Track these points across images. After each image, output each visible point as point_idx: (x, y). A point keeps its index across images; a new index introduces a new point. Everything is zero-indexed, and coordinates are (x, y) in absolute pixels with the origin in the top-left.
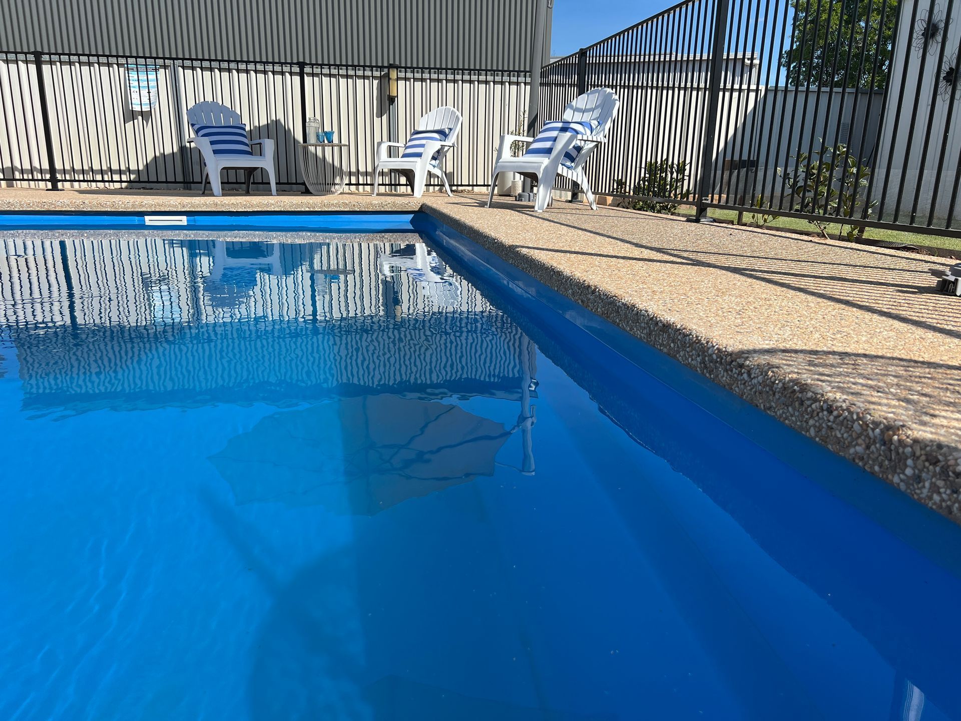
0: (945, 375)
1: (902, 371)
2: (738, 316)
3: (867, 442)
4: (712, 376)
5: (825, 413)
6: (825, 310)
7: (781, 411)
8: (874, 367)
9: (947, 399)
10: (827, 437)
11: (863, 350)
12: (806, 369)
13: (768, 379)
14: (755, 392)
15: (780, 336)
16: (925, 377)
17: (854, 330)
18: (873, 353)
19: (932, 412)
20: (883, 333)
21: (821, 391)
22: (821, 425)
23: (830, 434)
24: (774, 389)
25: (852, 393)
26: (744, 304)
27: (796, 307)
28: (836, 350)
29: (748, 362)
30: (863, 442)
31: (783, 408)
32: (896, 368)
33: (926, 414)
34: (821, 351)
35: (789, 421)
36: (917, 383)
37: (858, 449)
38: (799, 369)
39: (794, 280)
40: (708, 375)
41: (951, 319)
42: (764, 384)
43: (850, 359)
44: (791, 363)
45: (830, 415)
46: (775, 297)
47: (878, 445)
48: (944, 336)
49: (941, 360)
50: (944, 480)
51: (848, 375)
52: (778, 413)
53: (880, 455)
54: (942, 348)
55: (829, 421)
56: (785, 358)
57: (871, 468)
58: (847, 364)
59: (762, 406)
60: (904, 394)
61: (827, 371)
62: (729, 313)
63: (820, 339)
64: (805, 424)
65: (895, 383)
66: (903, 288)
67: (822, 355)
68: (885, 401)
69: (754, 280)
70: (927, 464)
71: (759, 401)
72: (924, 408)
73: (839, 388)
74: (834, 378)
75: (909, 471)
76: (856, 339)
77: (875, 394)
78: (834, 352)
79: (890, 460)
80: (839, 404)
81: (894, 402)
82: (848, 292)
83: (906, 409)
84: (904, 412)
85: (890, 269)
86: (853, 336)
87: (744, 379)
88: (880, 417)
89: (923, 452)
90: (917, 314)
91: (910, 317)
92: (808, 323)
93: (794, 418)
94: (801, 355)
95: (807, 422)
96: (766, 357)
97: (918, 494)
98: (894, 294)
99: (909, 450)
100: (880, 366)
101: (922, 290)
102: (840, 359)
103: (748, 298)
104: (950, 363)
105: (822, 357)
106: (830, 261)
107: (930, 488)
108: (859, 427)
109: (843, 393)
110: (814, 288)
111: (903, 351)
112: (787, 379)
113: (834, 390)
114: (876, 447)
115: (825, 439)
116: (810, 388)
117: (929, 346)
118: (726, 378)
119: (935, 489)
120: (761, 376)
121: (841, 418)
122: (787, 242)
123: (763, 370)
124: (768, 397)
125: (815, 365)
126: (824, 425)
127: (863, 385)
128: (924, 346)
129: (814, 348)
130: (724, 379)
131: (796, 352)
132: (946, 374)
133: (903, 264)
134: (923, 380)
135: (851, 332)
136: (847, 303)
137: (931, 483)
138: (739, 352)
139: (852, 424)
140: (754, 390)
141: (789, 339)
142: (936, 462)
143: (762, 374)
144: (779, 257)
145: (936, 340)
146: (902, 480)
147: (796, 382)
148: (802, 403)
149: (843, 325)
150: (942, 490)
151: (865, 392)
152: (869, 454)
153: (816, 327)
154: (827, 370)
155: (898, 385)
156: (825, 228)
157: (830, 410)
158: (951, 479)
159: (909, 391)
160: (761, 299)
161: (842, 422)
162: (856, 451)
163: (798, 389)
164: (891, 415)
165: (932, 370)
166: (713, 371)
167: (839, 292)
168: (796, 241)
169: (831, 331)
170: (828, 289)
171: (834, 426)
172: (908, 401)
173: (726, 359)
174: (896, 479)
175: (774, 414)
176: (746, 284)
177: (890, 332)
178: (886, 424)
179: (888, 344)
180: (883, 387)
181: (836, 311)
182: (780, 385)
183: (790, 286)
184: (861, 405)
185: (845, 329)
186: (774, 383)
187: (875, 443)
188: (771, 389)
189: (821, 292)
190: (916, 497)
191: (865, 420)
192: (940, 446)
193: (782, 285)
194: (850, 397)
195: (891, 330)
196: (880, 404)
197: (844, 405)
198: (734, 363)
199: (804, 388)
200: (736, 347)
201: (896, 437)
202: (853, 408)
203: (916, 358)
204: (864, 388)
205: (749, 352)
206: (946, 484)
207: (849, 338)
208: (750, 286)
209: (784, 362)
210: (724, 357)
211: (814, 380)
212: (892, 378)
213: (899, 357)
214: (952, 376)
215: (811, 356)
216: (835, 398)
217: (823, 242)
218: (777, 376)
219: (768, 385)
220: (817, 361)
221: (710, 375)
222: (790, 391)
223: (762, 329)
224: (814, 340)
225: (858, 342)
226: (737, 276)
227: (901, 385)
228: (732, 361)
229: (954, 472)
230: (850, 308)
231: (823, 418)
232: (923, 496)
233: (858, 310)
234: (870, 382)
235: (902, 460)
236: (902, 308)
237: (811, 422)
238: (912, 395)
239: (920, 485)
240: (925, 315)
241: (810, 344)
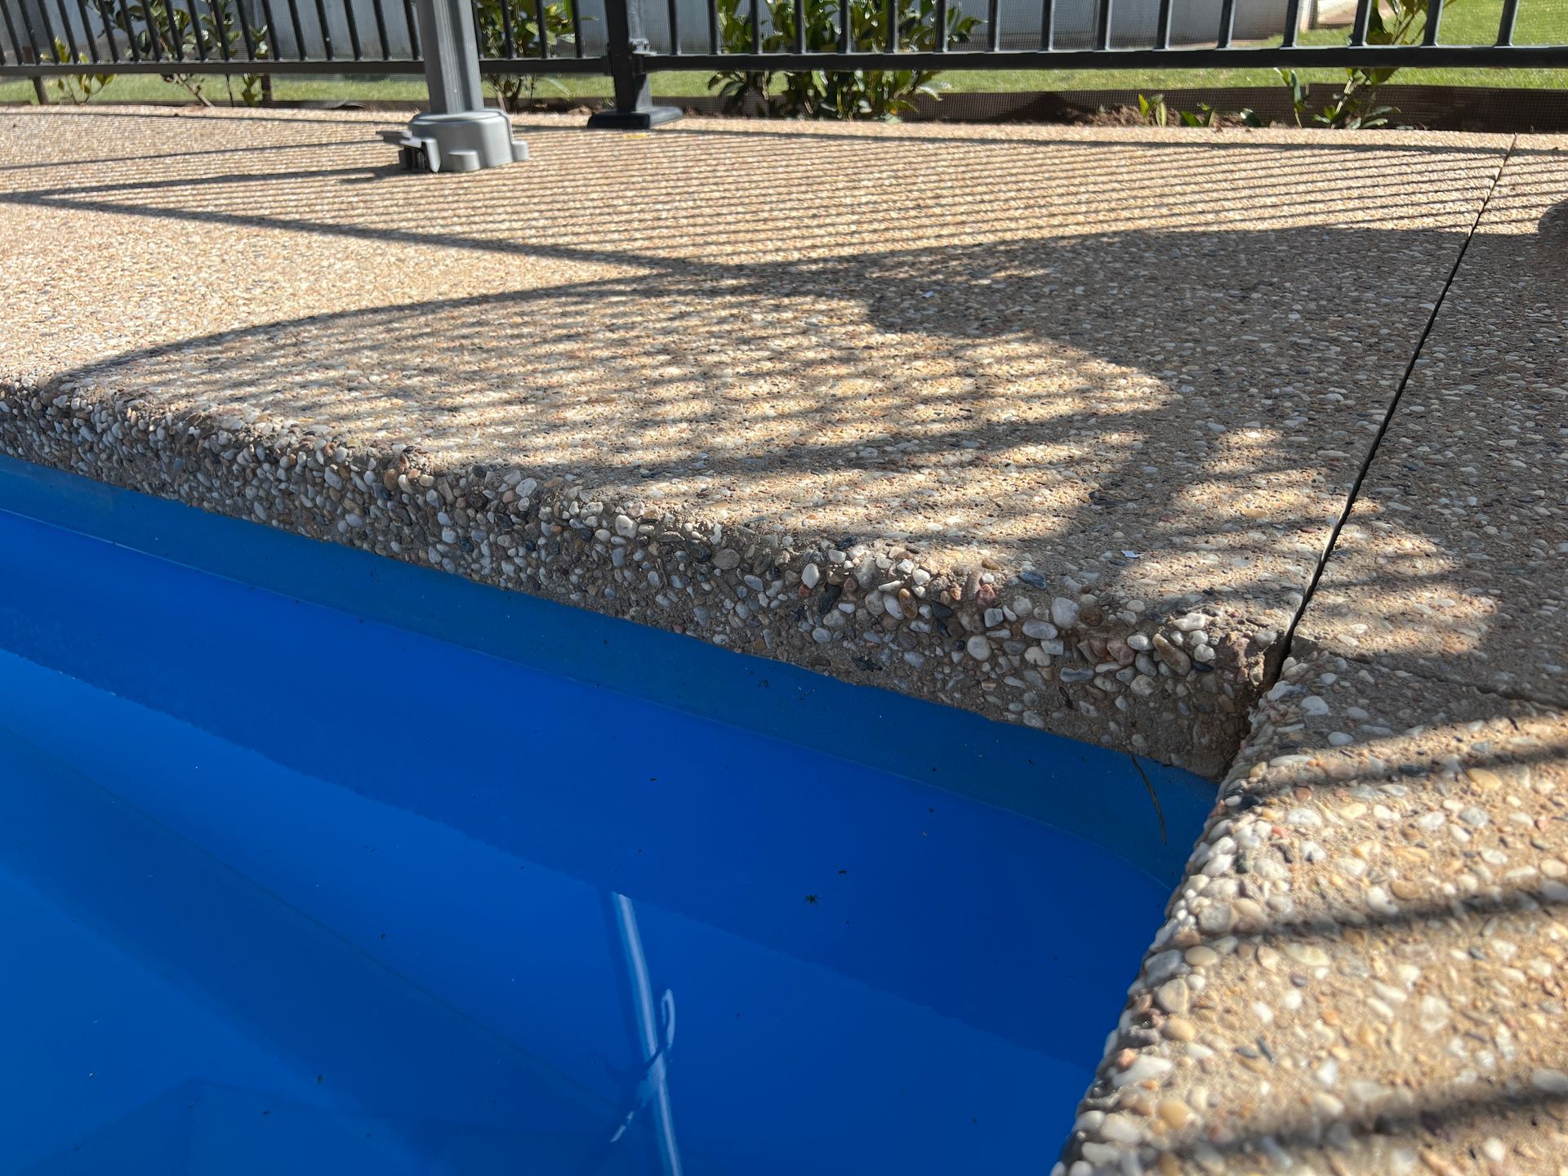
0: (452, 322)
1: (381, 333)
2: (43, 298)
3: (361, 502)
4: (20, 450)
5: (266, 466)
6: (223, 244)
7: (186, 487)
8: (333, 340)
9: (467, 368)
10: (290, 514)
11: (307, 311)
12: (203, 383)
13: (131, 427)
14: (120, 462)
15: (139, 322)
16: (421, 335)
17: (283, 273)
18: (325, 311)
19: (449, 402)
20: (337, 267)
21: (242, 423)
22: (268, 493)
23: (291, 507)
24: (151, 444)
25: (304, 409)
26: (54, 267)
27: (166, 250)
28: (257, 322)
29: (77, 402)
30: (353, 505)
31: (187, 480)
32: (371, 330)
33: (441, 409)
34: (229, 333)
35: (209, 502)
36: (412, 349)
37: (352, 519)
38: (189, 386)
39: (153, 195)
40: (10, 451)
41: (435, 214)
42: (126, 438)
43: (286, 334)
44: (171, 376)
45: (277, 470)
46: (119, 237)
47: (380, 503)
48: (432, 247)
49: (440, 294)
50: (507, 533)
51: (288, 370)
52: (182, 492)
53: (391, 520)
54: (436, 272)
55: (280, 481)
56: (158, 368)
57: (385, 548)
58: (283, 347)
59: (146, 487)
60: (394, 380)
61: (246, 374)
62: (22, 296)
63: (224, 307)
64: (240, 500)
65: (375, 361)
66: (349, 175)
67: (233, 340)
68: (365, 407)
69: (72, 211)
70: (471, 512)
71: (135, 478)
72: (434, 399)
73: (276, 404)
74: (264, 384)
75: (448, 535)
76: (291, 291)
77: (347, 396)
78: (254, 327)
79: (410, 524)
80: (284, 441)
81: (383, 404)
82: (260, 199)
83: (406, 411)
84: (404, 420)
85: (321, 145)
86: (284, 284)
87: (85, 440)
88: (364, 444)
89: (457, 492)
90: (383, 218)
91: (373, 226)
92: (194, 279)
93: (215, 495)
94: (191, 353)
95: (241, 494)
96: (114, 378)
97: (477, 572)
98: (337, 188)
99: (432, 495)
100: (344, 334)
101: (381, 173)
102: (269, 339)
103: (61, 251)
104: (455, 296)
105: (232, 344)
106: (218, 147)
107: (492, 556)
108: (335, 478)
109: (285, 415)
110: (195, 204)
111: (375, 294)
112: (169, 415)
113: (268, 412)
114: (379, 508)
115: (287, 518)
116: (220, 422)
117: (414, 272)
118: (50, 447)
119: (499, 553)
120: (117, 425)
121: (298, 469)
122: (130, 124)
123: (116, 407)
124: (148, 464)
125: (223, 367)
126: (274, 492)
127: (320, 384)
128: (407, 275)
129: (213, 329)
130: (47, 450)
131: (178, 347)
132: (453, 318)
133: (341, 132)
134: (421, 341)
135: (280, 278)
136: (261, 221)
137: (490, 545)
138: (52, 381)
139: (320, 474)
140: (115, 458)
141: (160, 322)
142: (483, 505)
143: (116, 421)
144: (120, 154)
145: (422, 258)
146: (443, 555)
147: (188, 418)
148: (217, 460)
149: (262, 268)
150: (511, 552)
151: (325, 399)
152: (372, 524)
153: (211, 284)
154: (248, 371)
155: (381, 365)
156: (199, 88)
157: (272, 458)
158: (516, 527)
159: (402, 370)
160: (90, 248)
161: (303, 475)
162: (348, 525)
163: (198, 431)
164: (382, 434)
165: (430, 317)
166: (16, 439)
167: (244, 203)
168: (148, 120)
169: (242, 285)
170: (222, 201)
171: (292, 488)
172: (403, 393)
173: (30, 406)
174: (434, 557)
175: (176, 497)
176: (54, 224)
177: (347, 262)
178: (380, 455)
179: (347, 286)
180: (356, 376)
181: (245, 241)
182: (161, 433)
183: (146, 209)
184: (324, 429)
185: (268, 275)
186: (146, 432)
187: (373, 500)
188: (147, 447)
189: (210, 209)
190: (476, 577)
191: (339, 460)
192: (480, 471)
193: (131, 210)
194: (299, 420)
195: (347, 258)
196: (358, 416)
197: (294, 440)
198: (49, 411)
199: (208, 426)
200: (43, 372)
201: (403, 478)
202: (311, 441)
203: (399, 302)
204: (324, 390)
205: (73, 376)
206: (513, 539)
207: (278, 292)
208: (64, 224)
209: (156, 378)
210: (25, 403)
211: (225, 403)
212: (368, 353)
213: (371, 306)
214: (464, 319)
215: (212, 349)
216: (273, 430)
217: (199, 114)
218: (146, 415)
219: (137, 441)
220: (223, 357)
221: (15, 449)
222: (184, 440)
223: (99, 316)
224: (212, 312)
225: (294, 295)
226: (34, 209)
227: (387, 363)
228: (45, 408)
229: (517, 515)
230: (269, 232)
231: (268, 479)
232: (486, 571)
233: (283, 231)
234: (332, 373)
235: (427, 515)
236: (356, 212)
237: (250, 492)
238: (409, 378)
239: (475, 554)
240: (395, 217)
241: (205, 322)
